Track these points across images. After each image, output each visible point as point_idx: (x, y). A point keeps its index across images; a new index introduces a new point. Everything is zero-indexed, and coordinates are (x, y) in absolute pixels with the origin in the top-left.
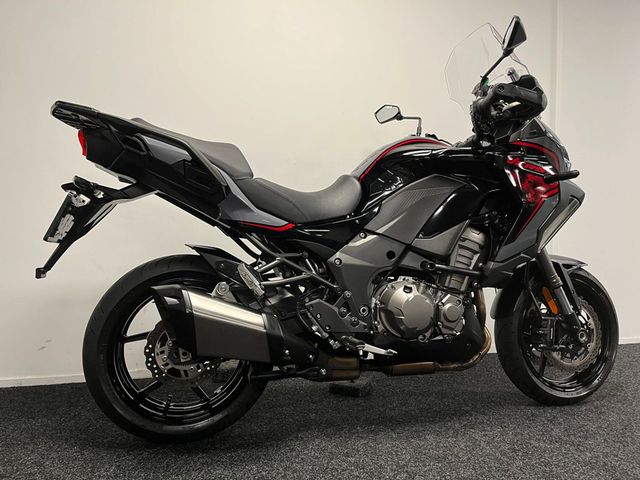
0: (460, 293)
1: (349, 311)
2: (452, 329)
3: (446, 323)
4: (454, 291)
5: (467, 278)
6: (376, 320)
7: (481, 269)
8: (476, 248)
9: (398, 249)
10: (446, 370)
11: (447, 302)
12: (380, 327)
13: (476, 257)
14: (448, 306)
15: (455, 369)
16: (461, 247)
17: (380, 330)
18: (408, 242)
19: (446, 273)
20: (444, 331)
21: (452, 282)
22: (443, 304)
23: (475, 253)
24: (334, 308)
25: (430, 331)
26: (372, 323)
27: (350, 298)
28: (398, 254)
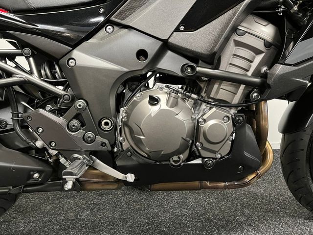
0: (231, 106)
1: (83, 125)
2: (214, 152)
3: (206, 145)
4: (222, 104)
5: (243, 86)
6: (121, 136)
7: (265, 76)
8: (260, 45)
9: (152, 47)
10: (217, 188)
11: (211, 118)
12: (125, 145)
13: (259, 58)
14: (211, 123)
15: (225, 188)
16: (238, 44)
17: (125, 148)
18: (165, 37)
19: (212, 79)
20: (204, 153)
21: (222, 91)
22: (205, 121)
23: (258, 52)
24: (60, 120)
25: (187, 153)
26: (116, 139)
27: (84, 109)
28: (151, 53)
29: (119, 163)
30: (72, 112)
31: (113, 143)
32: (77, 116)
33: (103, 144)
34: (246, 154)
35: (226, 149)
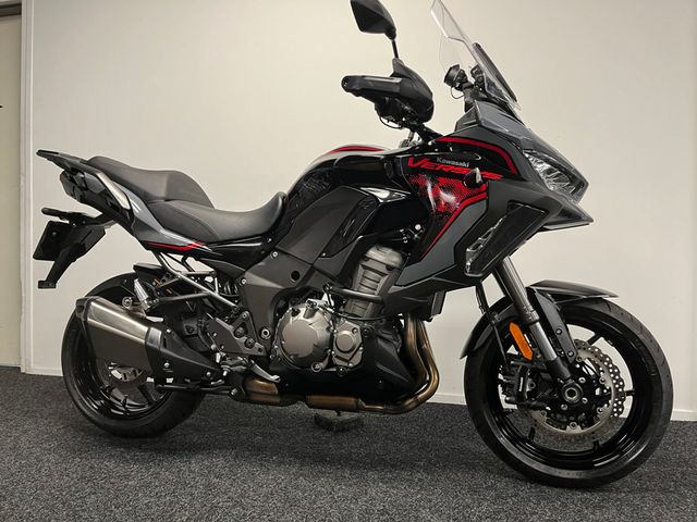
1: (246, 332)
3: (338, 353)
5: (371, 305)
7: (384, 294)
8: (383, 269)
9: (302, 269)
11: (341, 329)
13: (383, 280)
14: (341, 334)
16: (365, 267)
17: (277, 355)
18: (311, 262)
21: (358, 308)
23: (383, 275)
24: (230, 328)
25: (326, 361)
26: (272, 347)
27: (247, 319)
28: (302, 275)
29: (271, 368)
30: (239, 322)
31: (268, 349)
32: (243, 325)
33: (260, 350)
34: (380, 366)
35: (357, 359)
